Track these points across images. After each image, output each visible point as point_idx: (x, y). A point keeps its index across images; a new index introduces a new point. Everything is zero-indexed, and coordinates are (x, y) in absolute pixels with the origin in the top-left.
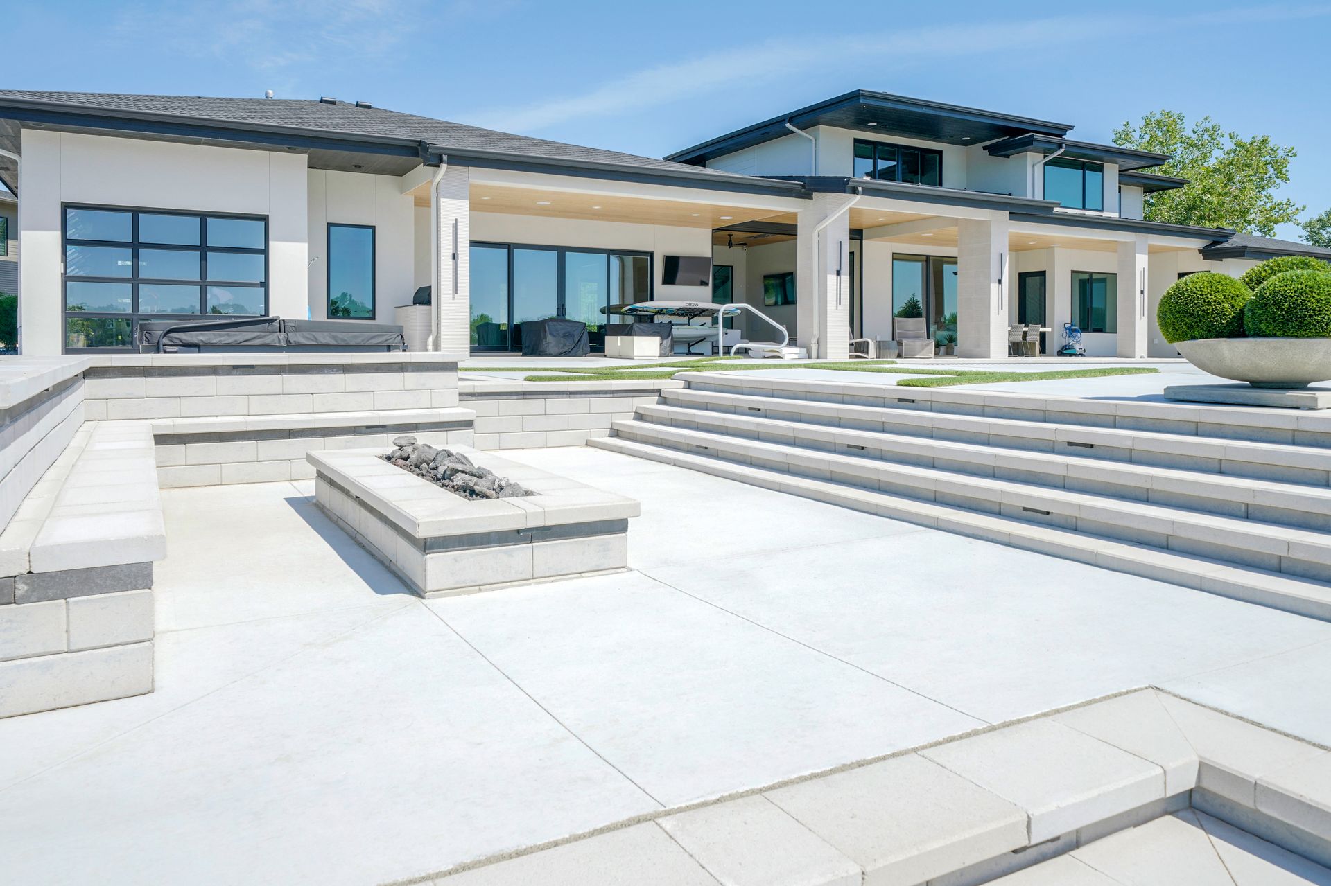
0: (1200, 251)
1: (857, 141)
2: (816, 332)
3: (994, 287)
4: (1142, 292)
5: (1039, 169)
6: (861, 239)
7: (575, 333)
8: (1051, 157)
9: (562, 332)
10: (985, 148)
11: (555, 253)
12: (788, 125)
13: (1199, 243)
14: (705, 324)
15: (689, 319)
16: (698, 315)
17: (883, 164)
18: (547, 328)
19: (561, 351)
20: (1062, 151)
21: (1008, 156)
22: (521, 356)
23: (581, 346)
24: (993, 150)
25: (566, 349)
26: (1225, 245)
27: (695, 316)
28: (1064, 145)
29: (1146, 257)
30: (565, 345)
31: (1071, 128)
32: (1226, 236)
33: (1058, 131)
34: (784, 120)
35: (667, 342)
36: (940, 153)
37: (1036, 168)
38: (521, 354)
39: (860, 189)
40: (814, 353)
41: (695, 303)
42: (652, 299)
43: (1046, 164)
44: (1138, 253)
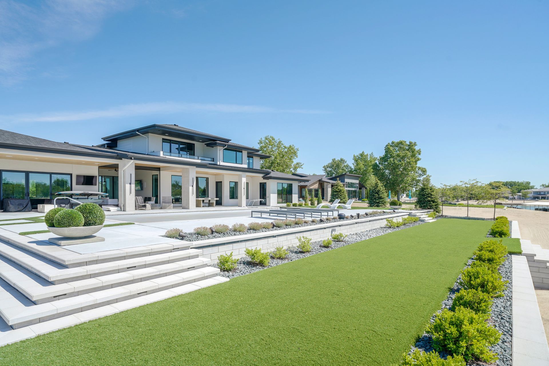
0: (262, 177)
1: (163, 139)
2: (123, 202)
3: (191, 188)
4: (244, 188)
5: (221, 152)
6: (160, 171)
7: (24, 204)
8: (224, 148)
9: (18, 203)
10: (205, 144)
11: (24, 174)
12: (137, 132)
13: (262, 175)
14: (92, 199)
15: (88, 197)
16: (90, 195)
17: (181, 146)
18: (9, 202)
19: (17, 210)
20: (226, 147)
21: (213, 147)
22: (2, 212)
23: (27, 208)
24: (208, 145)
25: (19, 209)
26: (268, 176)
27: (89, 196)
28: (227, 145)
29: (245, 179)
30: (18, 208)
31: (231, 140)
32: (269, 173)
33: (227, 141)
34: (136, 131)
35: (68, 206)
36: (194, 144)
37: (220, 151)
38: (3, 211)
39: (133, 158)
40: (122, 209)
41: (87, 192)
42: (72, 190)
43: (224, 149)
44: (243, 177)
